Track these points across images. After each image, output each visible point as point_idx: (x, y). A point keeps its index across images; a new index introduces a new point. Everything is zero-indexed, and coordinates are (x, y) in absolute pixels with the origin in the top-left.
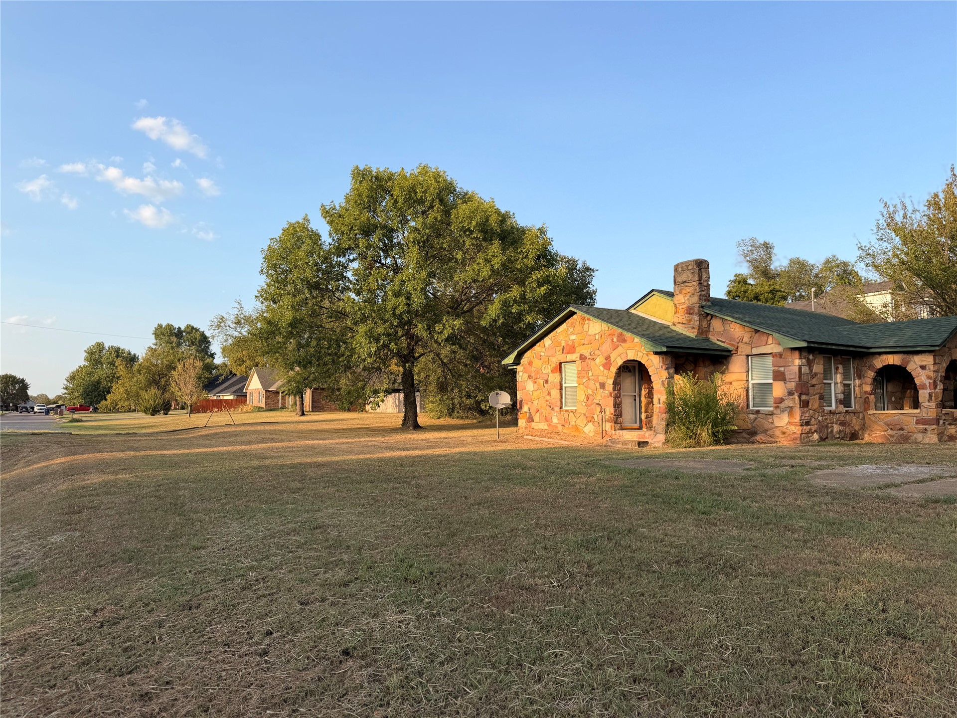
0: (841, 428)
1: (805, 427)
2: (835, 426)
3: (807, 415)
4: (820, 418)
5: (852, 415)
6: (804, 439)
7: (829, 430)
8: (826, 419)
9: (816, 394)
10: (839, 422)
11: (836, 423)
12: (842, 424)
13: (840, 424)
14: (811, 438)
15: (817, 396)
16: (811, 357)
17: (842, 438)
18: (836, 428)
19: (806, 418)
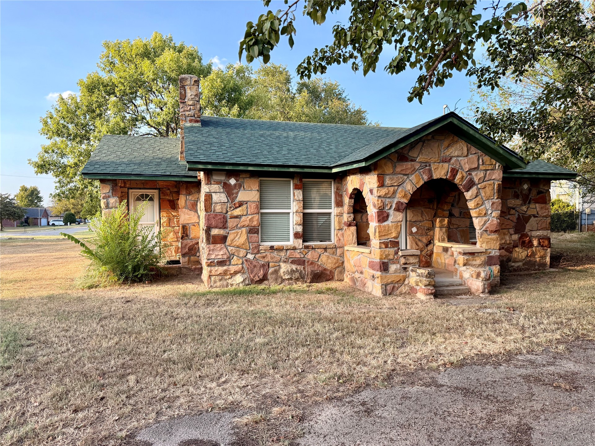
0: (294, 267)
1: (216, 268)
2: (282, 265)
3: (221, 253)
4: (250, 256)
5: (319, 251)
6: (215, 282)
7: (271, 270)
8: (264, 257)
9: (243, 227)
10: (290, 260)
11: (285, 262)
12: (300, 262)
13: (293, 262)
14: (230, 281)
15: (244, 230)
16: (233, 181)
17: (297, 279)
18: (284, 268)
19: (220, 257)
